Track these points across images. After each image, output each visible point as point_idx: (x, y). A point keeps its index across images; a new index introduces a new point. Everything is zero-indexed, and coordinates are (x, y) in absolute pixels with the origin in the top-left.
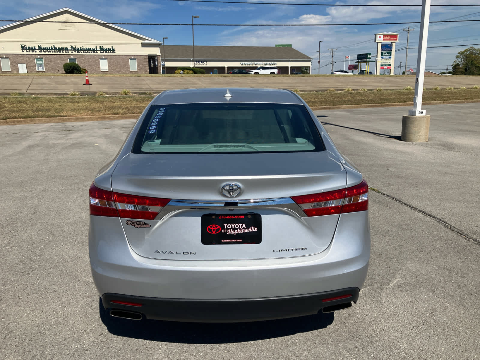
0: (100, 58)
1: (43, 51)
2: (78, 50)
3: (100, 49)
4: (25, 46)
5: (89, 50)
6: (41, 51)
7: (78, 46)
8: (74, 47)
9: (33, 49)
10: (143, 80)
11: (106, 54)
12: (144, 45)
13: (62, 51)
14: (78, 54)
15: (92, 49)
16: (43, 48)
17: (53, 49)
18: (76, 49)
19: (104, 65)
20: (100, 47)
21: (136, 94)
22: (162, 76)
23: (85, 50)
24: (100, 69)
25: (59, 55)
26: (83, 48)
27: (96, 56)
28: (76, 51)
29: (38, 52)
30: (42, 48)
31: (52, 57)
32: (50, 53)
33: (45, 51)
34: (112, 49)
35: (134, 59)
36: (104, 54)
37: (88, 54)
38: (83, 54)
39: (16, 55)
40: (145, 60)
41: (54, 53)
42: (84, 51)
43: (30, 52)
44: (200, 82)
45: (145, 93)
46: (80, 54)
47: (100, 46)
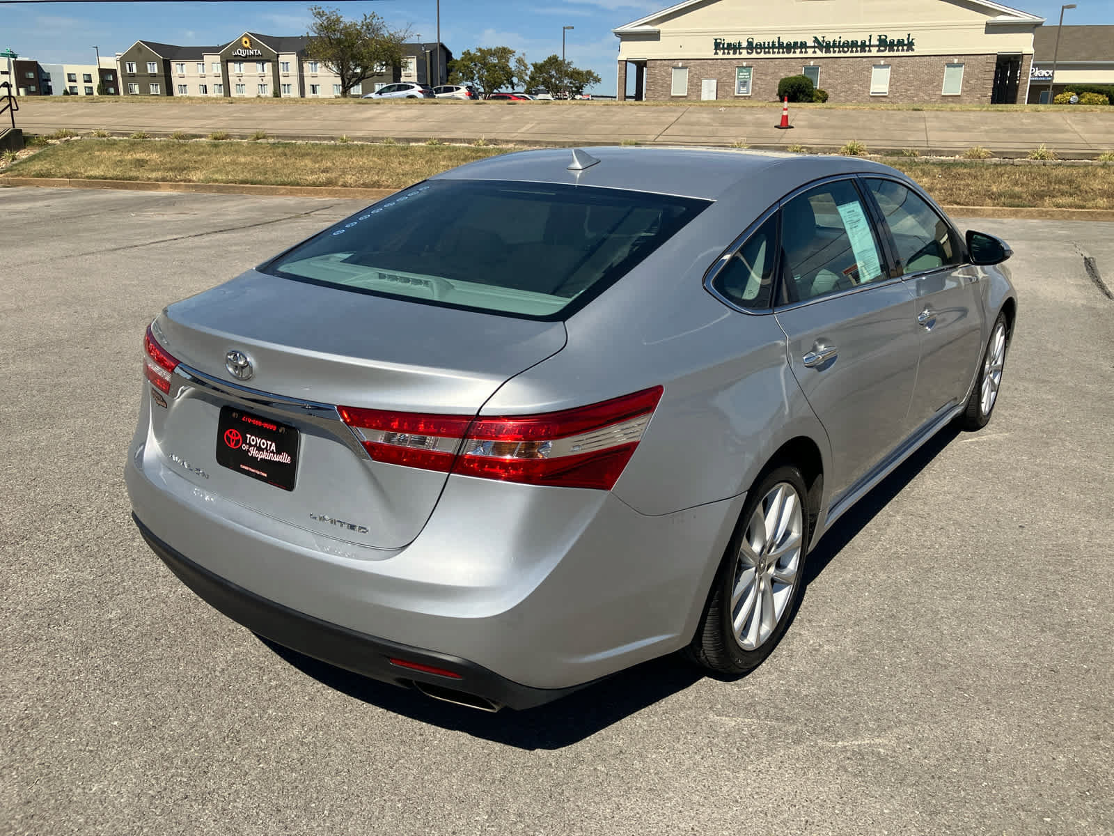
0: (874, 65)
1: (754, 50)
2: (828, 47)
3: (877, 43)
4: (723, 42)
5: (854, 44)
6: (750, 51)
7: (830, 38)
8: (820, 39)
9: (735, 48)
10: (924, 119)
11: (891, 54)
12: (991, 29)
13: (792, 50)
14: (828, 55)
15: (859, 44)
16: (757, 45)
17: (777, 45)
18: (824, 44)
19: (880, 81)
20: (878, 37)
21: (878, 154)
22: (980, 111)
23: (843, 47)
24: (869, 92)
25: (785, 60)
26: (840, 42)
27: (864, 60)
28: (824, 49)
29: (744, 54)
30: (754, 46)
31: (771, 64)
32: (767, 56)
33: (759, 50)
34: (906, 42)
35: (959, 65)
36: (887, 53)
37: (848, 54)
38: (837, 55)
39: (702, 61)
40: (988, 68)
41: (776, 56)
42: (841, 49)
43: (729, 53)
44: (1078, 128)
45: (899, 153)
46: (832, 55)
47: (880, 36)
